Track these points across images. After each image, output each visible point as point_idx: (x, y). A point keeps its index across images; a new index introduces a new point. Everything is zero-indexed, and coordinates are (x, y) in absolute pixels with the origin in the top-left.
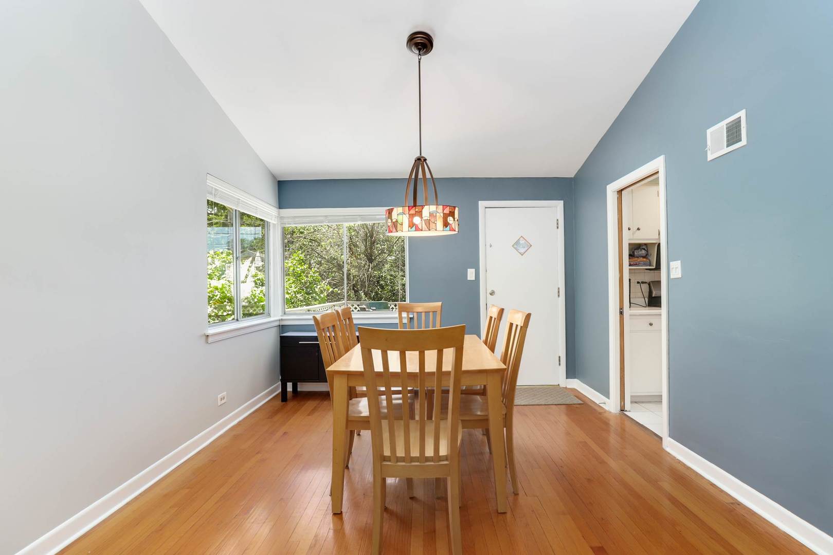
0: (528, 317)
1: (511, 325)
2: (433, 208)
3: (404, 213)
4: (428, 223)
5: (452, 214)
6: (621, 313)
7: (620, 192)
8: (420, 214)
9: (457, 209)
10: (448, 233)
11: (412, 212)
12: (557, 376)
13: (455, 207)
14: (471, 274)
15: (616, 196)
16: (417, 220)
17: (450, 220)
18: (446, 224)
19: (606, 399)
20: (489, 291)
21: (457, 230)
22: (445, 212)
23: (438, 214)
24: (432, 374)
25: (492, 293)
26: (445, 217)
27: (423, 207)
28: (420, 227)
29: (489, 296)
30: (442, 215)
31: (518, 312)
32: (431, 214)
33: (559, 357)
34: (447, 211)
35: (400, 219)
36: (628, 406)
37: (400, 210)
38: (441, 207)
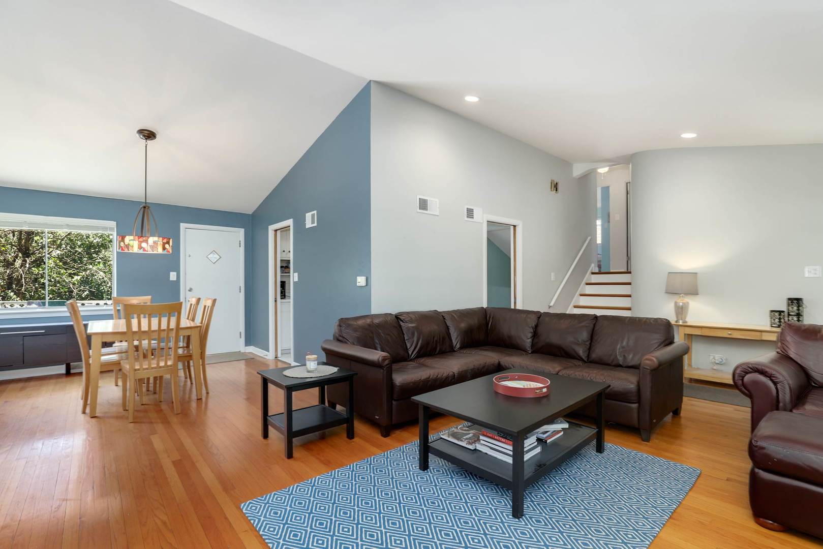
0: (215, 301)
1: (205, 306)
2: (156, 239)
3: (134, 240)
4: (152, 247)
5: (168, 243)
6: (276, 301)
7: (276, 231)
8: (146, 241)
9: (171, 240)
10: (165, 252)
11: (141, 240)
12: (240, 346)
13: (170, 239)
14: (173, 276)
15: (273, 232)
16: (144, 245)
17: (167, 246)
18: (164, 249)
19: (266, 352)
20: (188, 288)
21: (171, 252)
22: (164, 241)
23: (159, 242)
24: (164, 330)
25: (190, 290)
26: (164, 244)
27: (148, 237)
28: (147, 250)
29: (188, 292)
30: (162, 243)
31: (209, 299)
32: (154, 242)
33: (240, 333)
34: (165, 241)
35: (131, 243)
36: (279, 355)
37: (132, 237)
38: (161, 239)
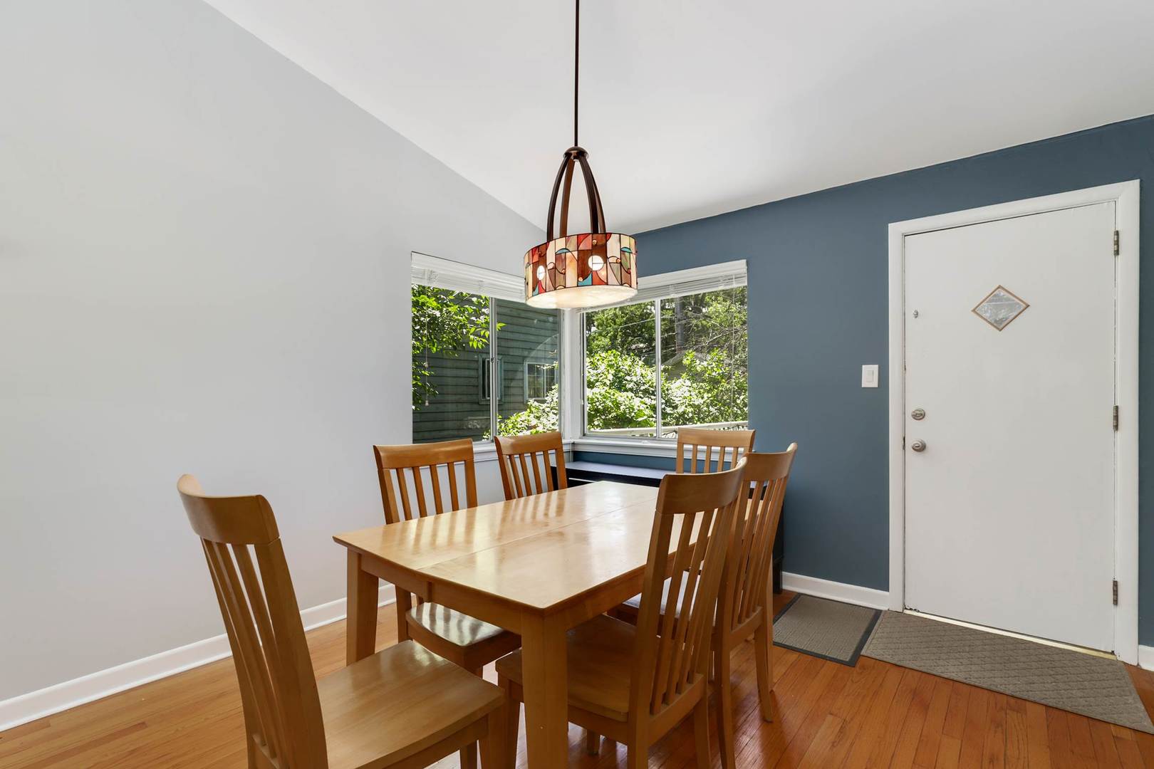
2: (561, 244)
4: (554, 274)
5: (600, 249)
11: (536, 258)
14: (869, 376)
18: (588, 273)
20: (910, 410)
22: (581, 247)
23: (568, 254)
25: (918, 414)
26: (583, 258)
28: (544, 287)
29: (911, 422)
34: (586, 244)
38: (574, 239)
